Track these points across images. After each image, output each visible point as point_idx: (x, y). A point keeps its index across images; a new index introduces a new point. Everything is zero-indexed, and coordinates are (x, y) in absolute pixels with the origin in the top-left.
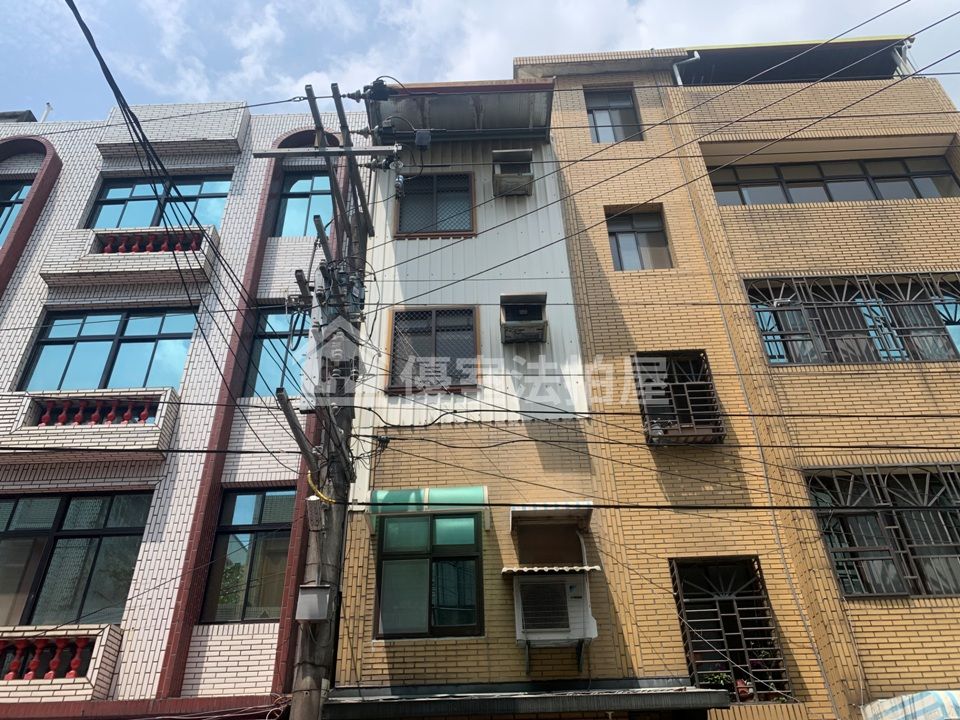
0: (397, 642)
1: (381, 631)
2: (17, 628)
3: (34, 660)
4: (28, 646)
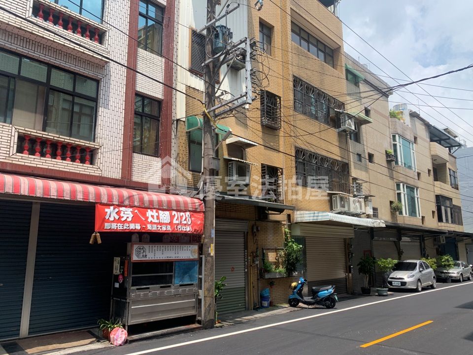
0: (195, 173)
1: (191, 169)
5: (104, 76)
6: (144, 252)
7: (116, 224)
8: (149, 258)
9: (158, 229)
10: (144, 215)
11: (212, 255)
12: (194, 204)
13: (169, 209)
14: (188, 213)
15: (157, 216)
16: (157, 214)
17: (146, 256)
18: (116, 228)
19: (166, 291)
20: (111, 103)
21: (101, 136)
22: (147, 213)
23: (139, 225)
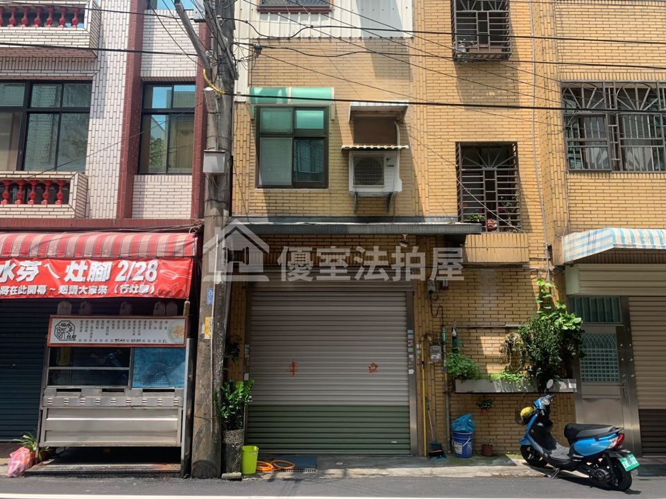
0: (271, 190)
1: (260, 183)
2: (15, 172)
3: (31, 193)
4: (26, 185)
5: (96, 72)
6: (70, 331)
7: (9, 287)
8: (80, 340)
9: (80, 293)
10: (61, 270)
12: (172, 245)
13: (115, 257)
14: (155, 262)
15: (84, 271)
16: (86, 268)
17: (74, 337)
18: (6, 294)
19: (115, 400)
20: (107, 108)
22: (68, 267)
23: (45, 286)
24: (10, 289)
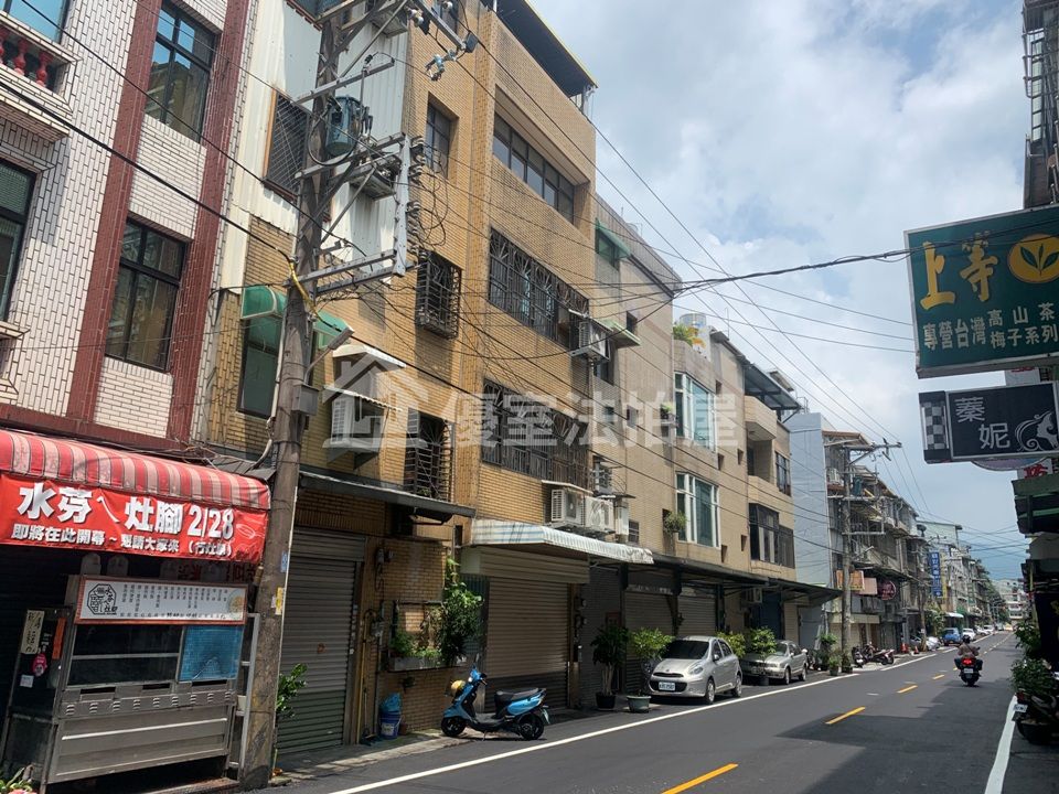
1: (242, 407)
5: (49, 165)
6: (110, 599)
7: (43, 528)
8: (122, 615)
9: (146, 547)
10: (119, 508)
11: (278, 612)
13: (185, 499)
14: (229, 512)
15: (150, 514)
16: (151, 510)
17: (114, 609)
18: (40, 539)
19: (156, 698)
20: (61, 232)
21: (26, 308)
22: (128, 505)
23: (102, 533)
24: (44, 531)
